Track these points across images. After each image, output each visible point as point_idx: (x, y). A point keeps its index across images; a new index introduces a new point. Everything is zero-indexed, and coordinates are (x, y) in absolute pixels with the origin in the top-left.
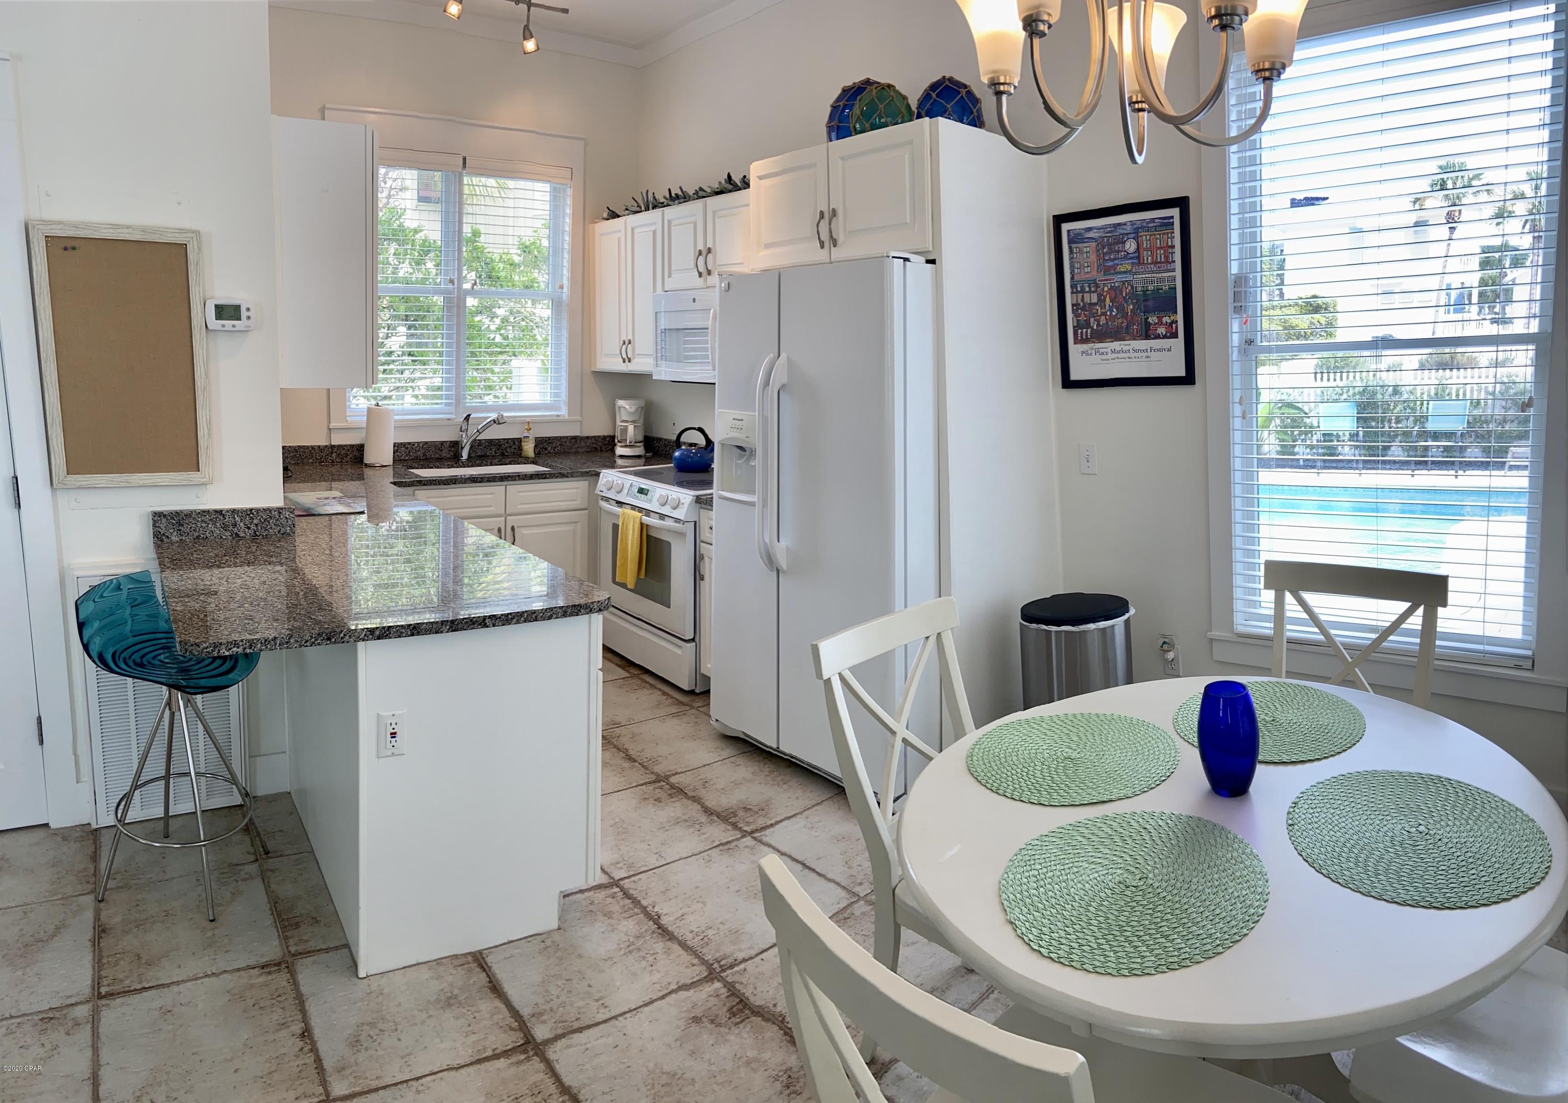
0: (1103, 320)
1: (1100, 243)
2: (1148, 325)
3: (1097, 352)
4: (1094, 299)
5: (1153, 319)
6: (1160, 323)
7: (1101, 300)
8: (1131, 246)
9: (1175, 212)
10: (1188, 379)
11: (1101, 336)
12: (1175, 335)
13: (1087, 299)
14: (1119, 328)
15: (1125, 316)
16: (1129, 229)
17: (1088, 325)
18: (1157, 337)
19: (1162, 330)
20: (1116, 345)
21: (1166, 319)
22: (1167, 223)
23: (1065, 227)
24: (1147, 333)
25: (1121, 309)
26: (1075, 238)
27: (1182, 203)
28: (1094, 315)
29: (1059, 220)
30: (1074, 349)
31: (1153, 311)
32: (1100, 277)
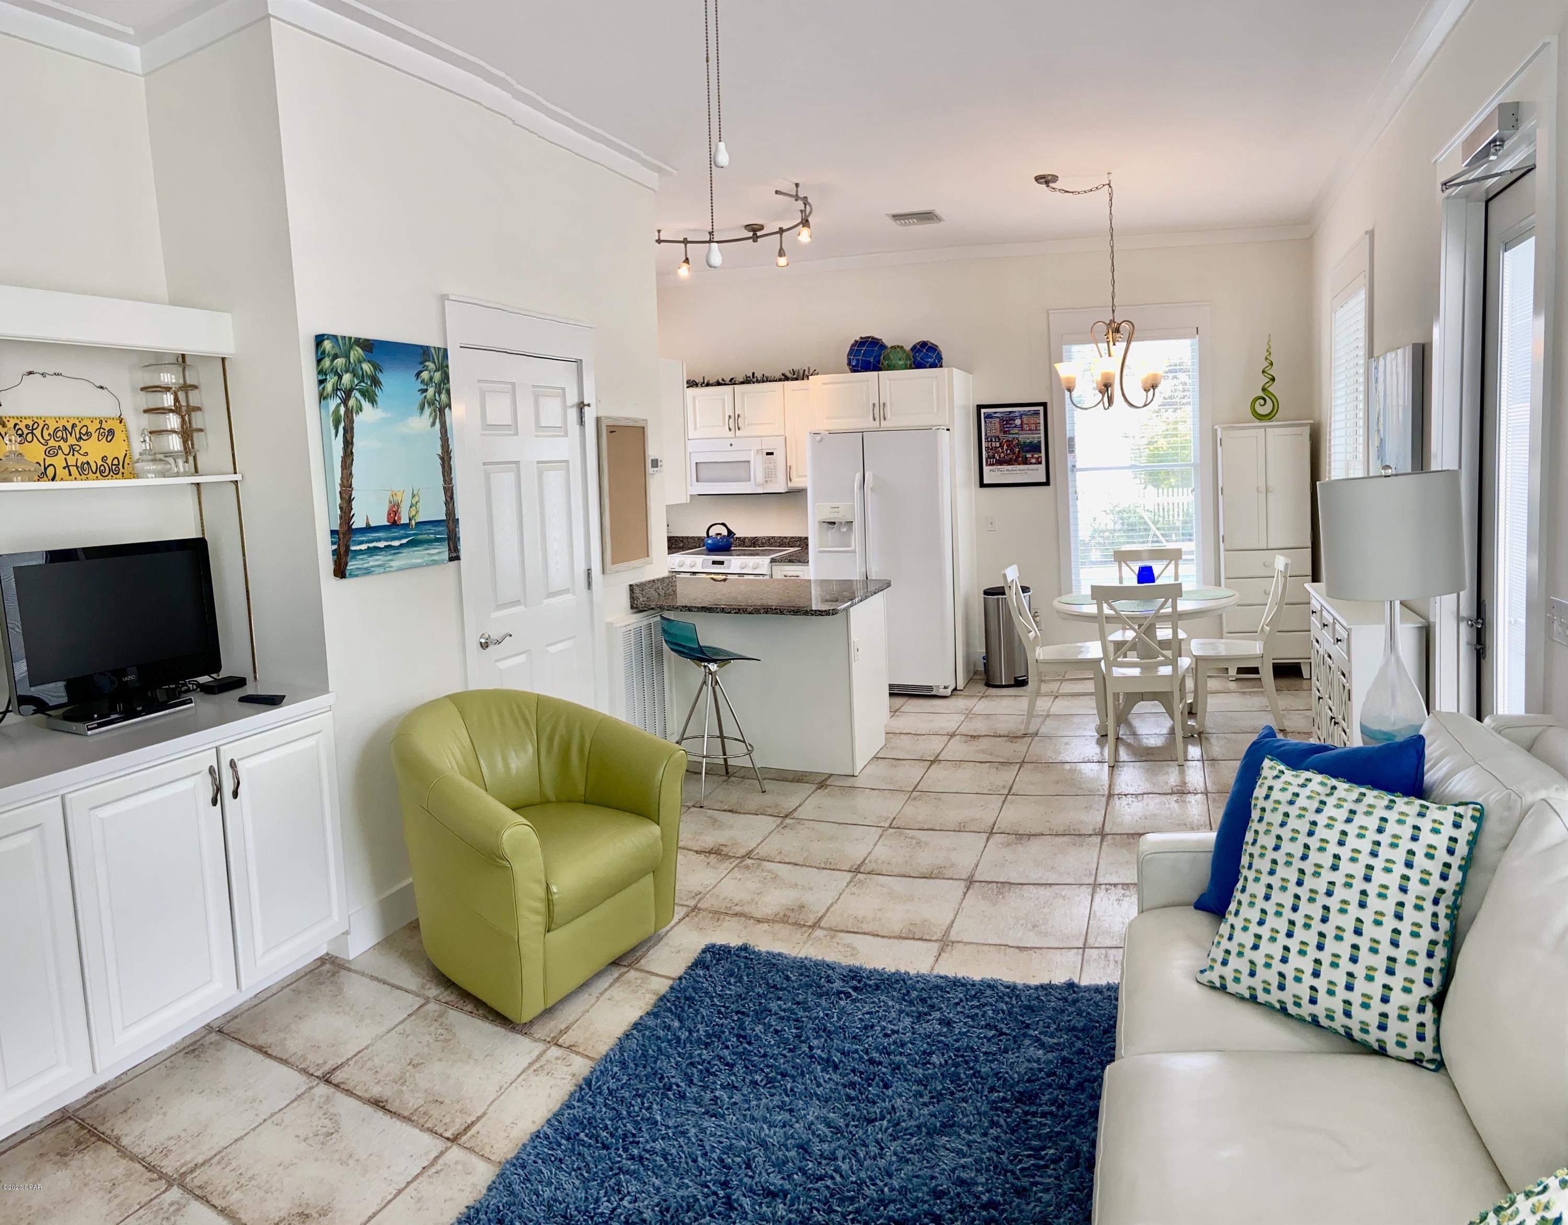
0: (1002, 455)
1: (1002, 420)
2: (1026, 458)
3: (999, 470)
4: (998, 445)
5: (1029, 455)
6: (1033, 457)
7: (1001, 446)
8: (1018, 422)
9: (1041, 409)
10: (1047, 483)
11: (1000, 462)
12: (1040, 463)
13: (994, 444)
14: (1011, 459)
15: (1014, 453)
16: (1017, 414)
17: (994, 457)
18: (1031, 464)
19: (1033, 461)
20: (1010, 467)
21: (1036, 456)
22: (1037, 413)
23: (983, 411)
24: (1026, 462)
25: (1012, 450)
26: (988, 416)
27: (1044, 405)
28: (998, 452)
29: (980, 407)
30: (986, 469)
31: (1028, 452)
32: (1001, 435)
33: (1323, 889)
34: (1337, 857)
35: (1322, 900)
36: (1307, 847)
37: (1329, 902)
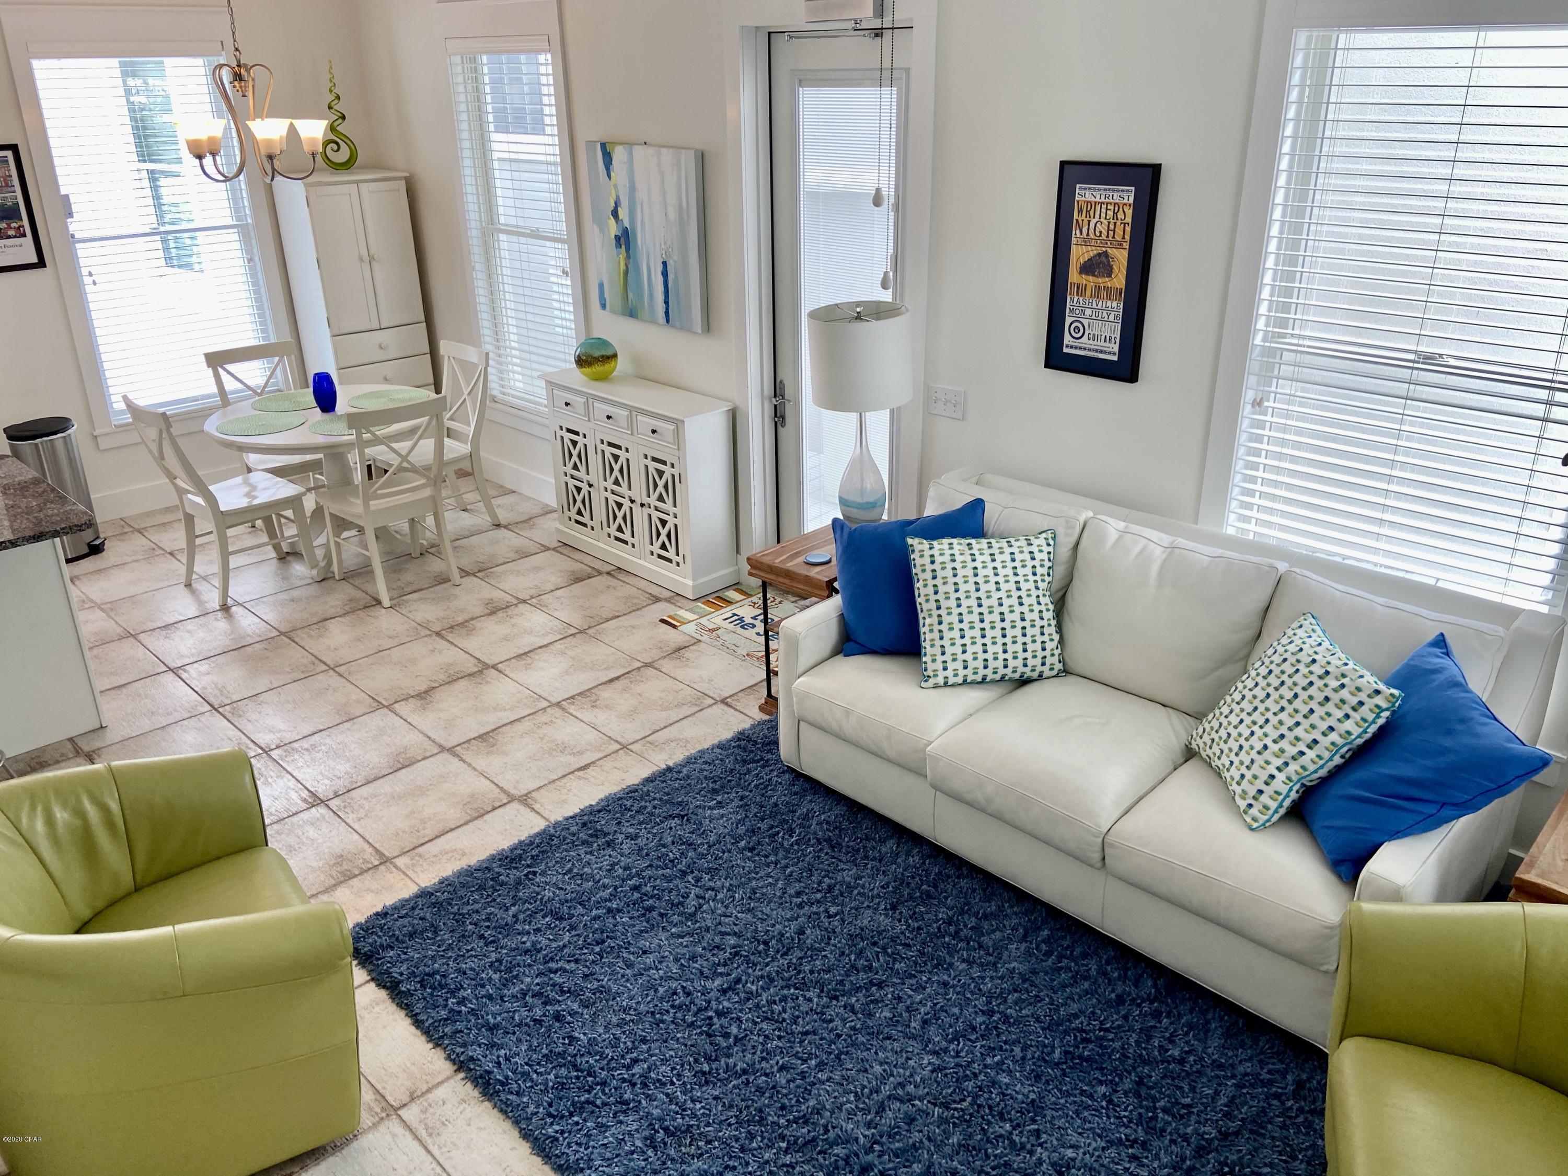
10: (40, 264)
12: (24, 235)
19: (12, 233)
33: (996, 603)
34: (997, 583)
35: (997, 610)
36: (976, 583)
37: (1002, 609)
